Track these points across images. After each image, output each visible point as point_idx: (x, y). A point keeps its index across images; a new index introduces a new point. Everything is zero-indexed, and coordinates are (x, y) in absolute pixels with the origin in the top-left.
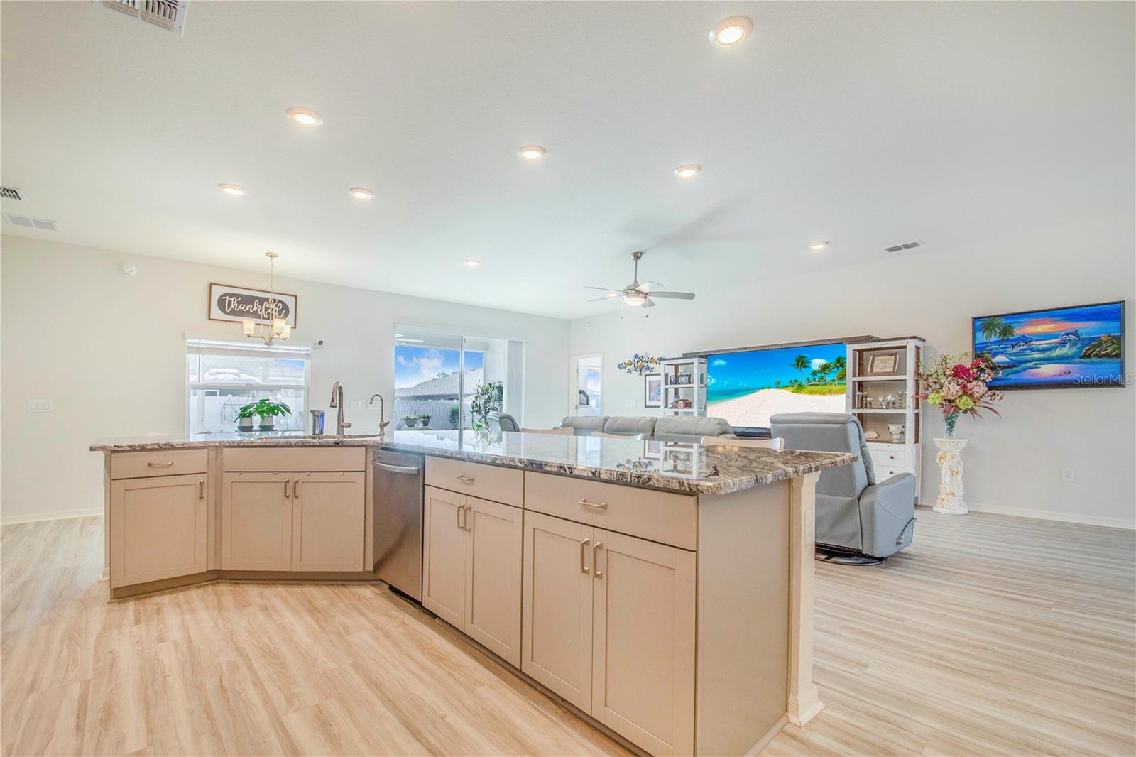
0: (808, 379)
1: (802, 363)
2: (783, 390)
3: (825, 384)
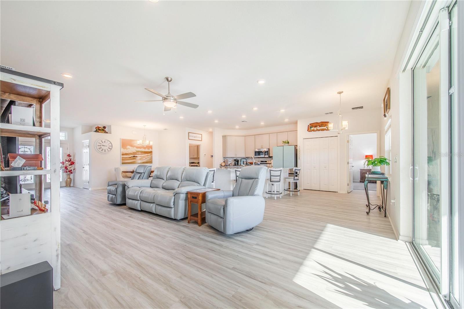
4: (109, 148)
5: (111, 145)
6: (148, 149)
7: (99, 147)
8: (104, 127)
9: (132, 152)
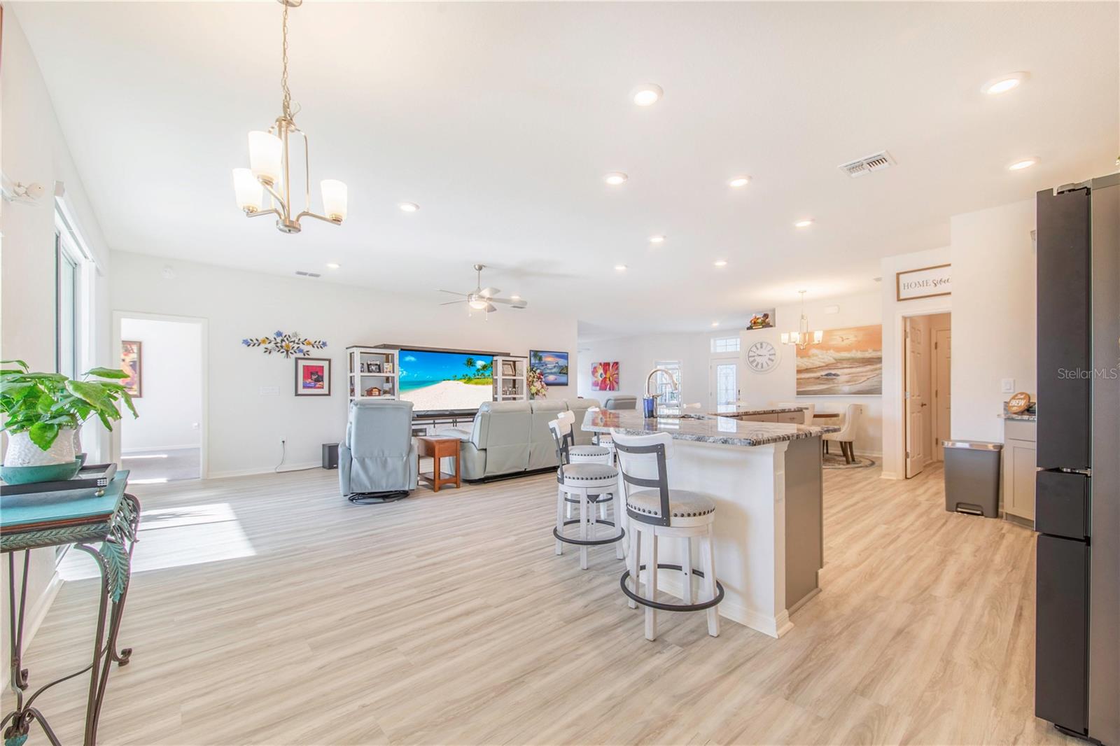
0: (474, 374)
1: (471, 363)
2: (458, 382)
3: (483, 378)
4: (769, 359)
5: (772, 352)
7: (752, 359)
8: (766, 316)
9: (824, 362)
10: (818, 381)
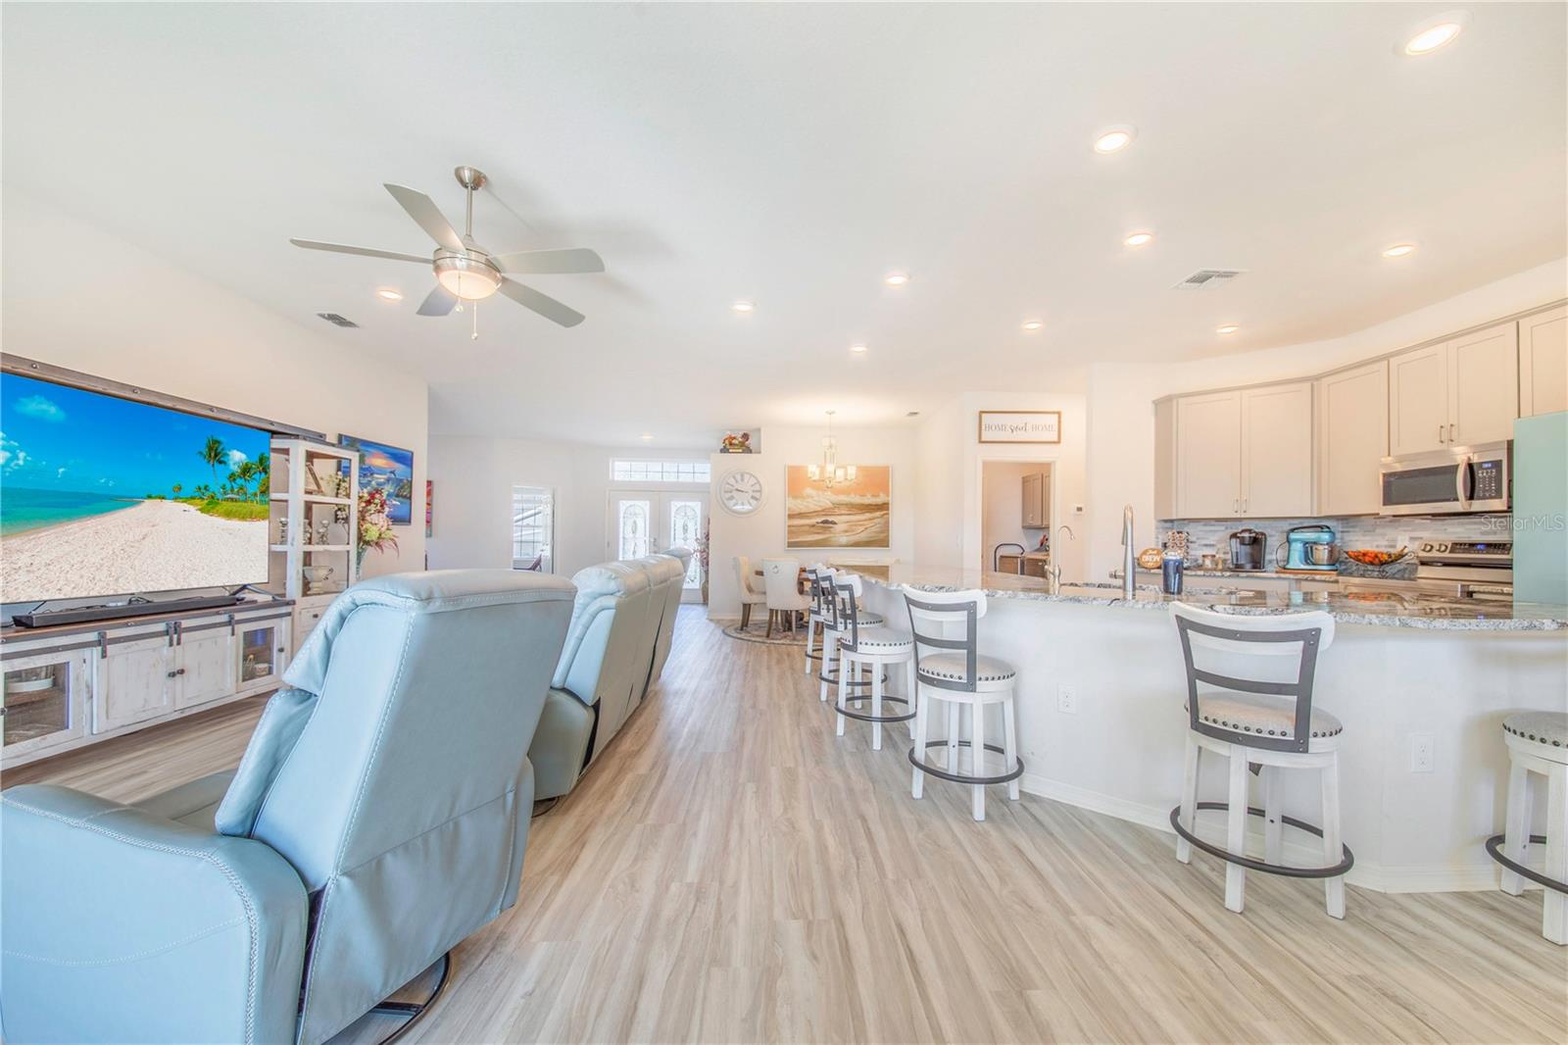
0: (224, 487)
1: (216, 454)
3: (245, 501)
4: (753, 497)
5: (757, 487)
6: (873, 496)
7: (728, 495)
8: (746, 436)
9: (820, 506)
10: (812, 529)
